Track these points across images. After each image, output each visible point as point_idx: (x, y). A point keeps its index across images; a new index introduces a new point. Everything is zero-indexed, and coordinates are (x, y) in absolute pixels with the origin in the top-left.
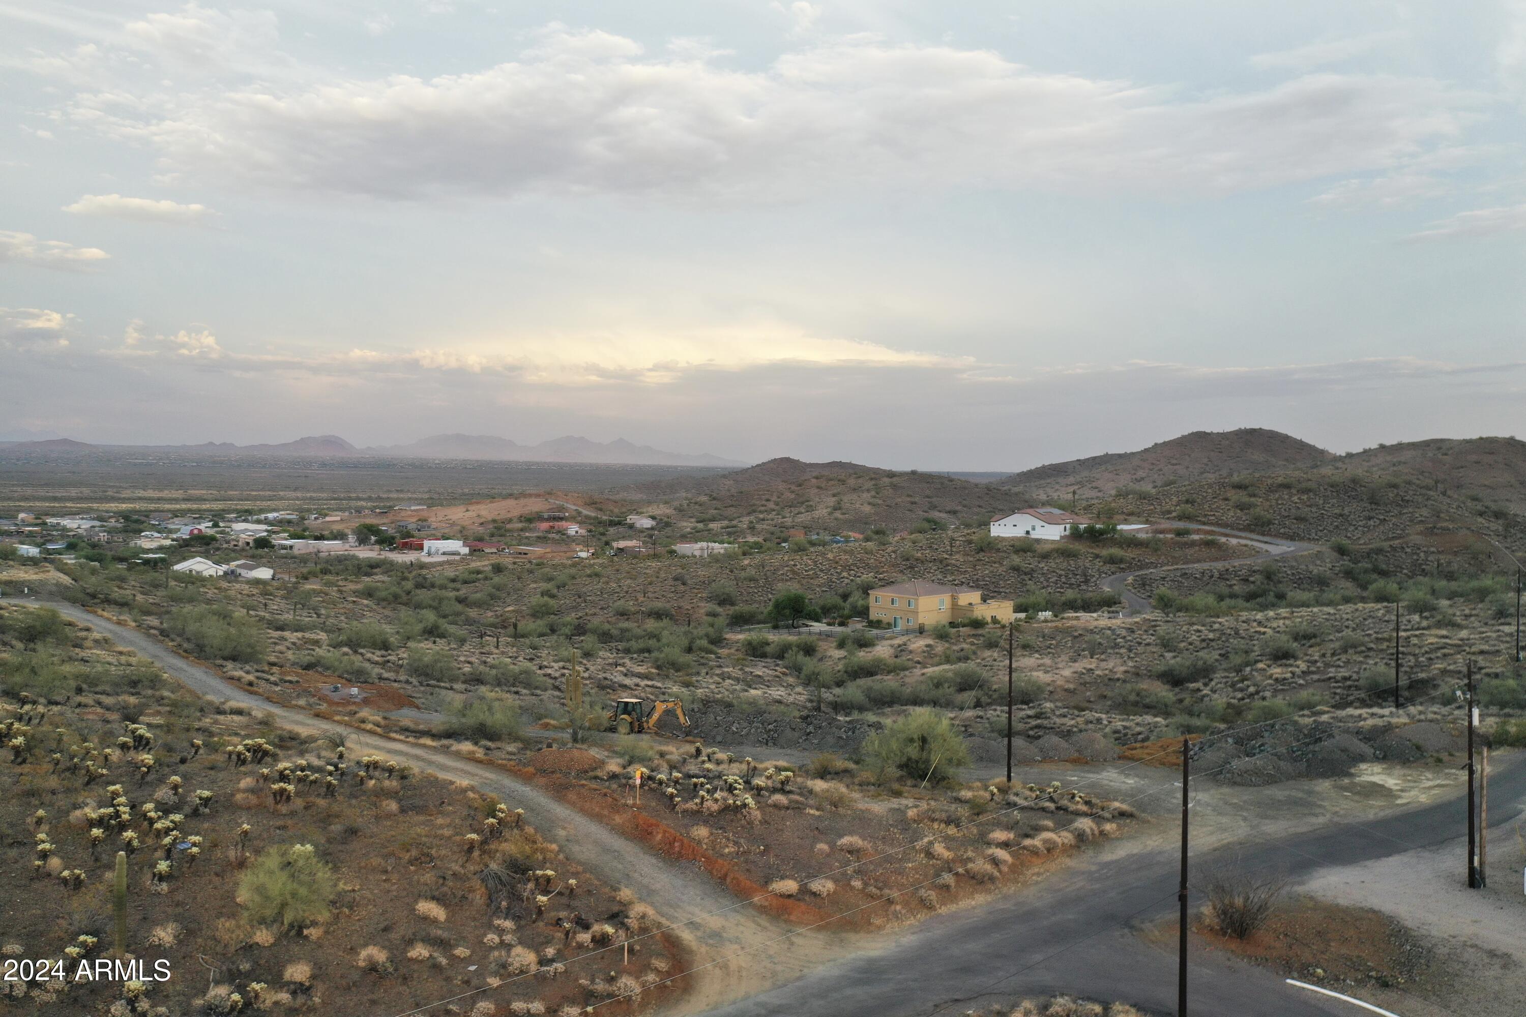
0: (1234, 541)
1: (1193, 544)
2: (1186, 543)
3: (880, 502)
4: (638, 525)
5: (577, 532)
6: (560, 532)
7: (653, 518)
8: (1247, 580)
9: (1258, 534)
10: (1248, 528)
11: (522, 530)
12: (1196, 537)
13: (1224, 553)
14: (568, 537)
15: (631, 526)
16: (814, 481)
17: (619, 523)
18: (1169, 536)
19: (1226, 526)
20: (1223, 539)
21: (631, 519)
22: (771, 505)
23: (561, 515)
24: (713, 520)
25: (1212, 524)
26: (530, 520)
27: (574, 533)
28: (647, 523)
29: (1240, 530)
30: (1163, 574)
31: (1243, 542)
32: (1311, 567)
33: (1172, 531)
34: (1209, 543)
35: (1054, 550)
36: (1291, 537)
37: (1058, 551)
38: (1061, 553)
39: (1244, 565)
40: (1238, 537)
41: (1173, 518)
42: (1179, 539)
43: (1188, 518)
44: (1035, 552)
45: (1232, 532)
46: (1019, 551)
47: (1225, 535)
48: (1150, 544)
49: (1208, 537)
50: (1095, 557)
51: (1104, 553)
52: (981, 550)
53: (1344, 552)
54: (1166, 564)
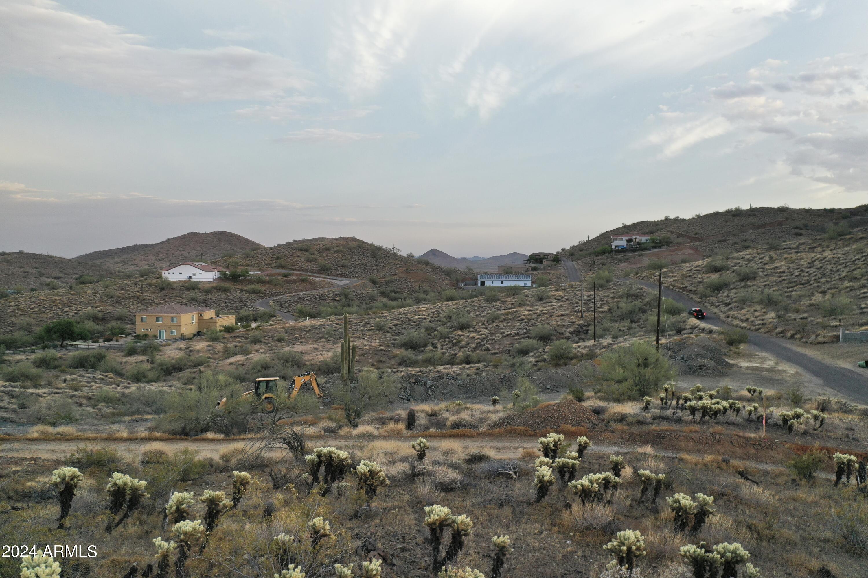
0: (317, 279)
1: (294, 281)
2: (290, 281)
8: (335, 300)
10: (318, 272)
12: (294, 277)
13: (314, 286)
18: (280, 277)
19: (307, 271)
20: (311, 278)
25: (298, 270)
29: (315, 273)
30: (289, 298)
31: (321, 279)
32: (363, 292)
33: (279, 275)
34: (303, 281)
35: (212, 287)
36: (344, 276)
37: (216, 288)
38: (218, 289)
39: (329, 291)
40: (317, 277)
41: (275, 267)
42: (285, 278)
43: (283, 267)
44: (199, 289)
45: (313, 274)
46: (188, 289)
47: (309, 276)
48: (270, 282)
49: (301, 277)
50: (242, 290)
51: (245, 288)
52: (162, 289)
53: (374, 282)
54: (286, 293)
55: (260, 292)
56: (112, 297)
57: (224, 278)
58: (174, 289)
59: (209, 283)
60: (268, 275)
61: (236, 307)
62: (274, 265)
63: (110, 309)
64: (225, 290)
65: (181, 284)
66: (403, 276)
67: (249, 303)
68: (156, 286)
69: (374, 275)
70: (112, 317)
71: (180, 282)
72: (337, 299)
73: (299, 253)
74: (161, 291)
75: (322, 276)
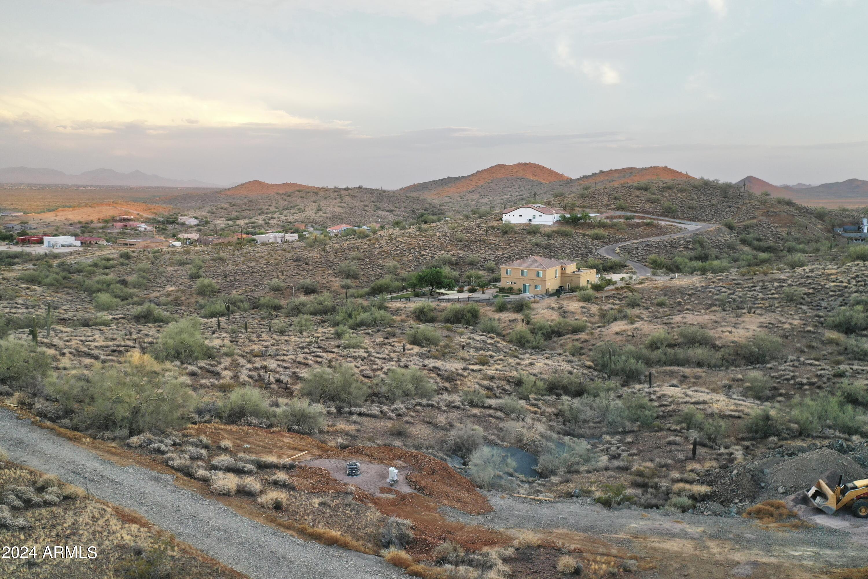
0: (663, 223)
1: (638, 225)
2: (633, 225)
3: (345, 205)
4: (187, 223)
5: (145, 229)
6: (133, 229)
7: (196, 218)
8: (687, 248)
9: (671, 218)
10: (662, 215)
11: (102, 228)
12: (637, 221)
13: (661, 231)
14: (141, 232)
15: (183, 224)
16: (297, 193)
17: (173, 222)
18: (622, 220)
20: (656, 222)
21: (181, 219)
22: (273, 209)
23: (129, 217)
24: (238, 218)
26: (106, 222)
27: (143, 229)
28: (194, 222)
29: (659, 215)
31: (667, 223)
33: (619, 217)
34: (647, 225)
35: (553, 231)
36: (693, 219)
37: (557, 232)
38: (560, 233)
39: (679, 238)
40: (662, 220)
41: (614, 209)
42: (628, 222)
43: (623, 209)
44: (541, 233)
45: (657, 217)
46: (529, 233)
47: (654, 219)
48: (613, 226)
49: (645, 221)
50: (584, 235)
51: (587, 233)
52: (505, 233)
53: (730, 227)
54: (631, 239)
55: (604, 238)
56: (461, 241)
57: (564, 221)
58: (516, 233)
59: (549, 226)
60: (607, 218)
61: (582, 254)
62: (613, 206)
63: (461, 253)
64: (567, 235)
65: (522, 227)
66: (764, 219)
67: (594, 250)
68: (498, 229)
69: (730, 219)
70: (464, 262)
71: (520, 225)
72: (690, 246)
73: (638, 193)
74: (504, 234)
75: (667, 219)
